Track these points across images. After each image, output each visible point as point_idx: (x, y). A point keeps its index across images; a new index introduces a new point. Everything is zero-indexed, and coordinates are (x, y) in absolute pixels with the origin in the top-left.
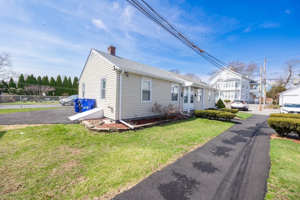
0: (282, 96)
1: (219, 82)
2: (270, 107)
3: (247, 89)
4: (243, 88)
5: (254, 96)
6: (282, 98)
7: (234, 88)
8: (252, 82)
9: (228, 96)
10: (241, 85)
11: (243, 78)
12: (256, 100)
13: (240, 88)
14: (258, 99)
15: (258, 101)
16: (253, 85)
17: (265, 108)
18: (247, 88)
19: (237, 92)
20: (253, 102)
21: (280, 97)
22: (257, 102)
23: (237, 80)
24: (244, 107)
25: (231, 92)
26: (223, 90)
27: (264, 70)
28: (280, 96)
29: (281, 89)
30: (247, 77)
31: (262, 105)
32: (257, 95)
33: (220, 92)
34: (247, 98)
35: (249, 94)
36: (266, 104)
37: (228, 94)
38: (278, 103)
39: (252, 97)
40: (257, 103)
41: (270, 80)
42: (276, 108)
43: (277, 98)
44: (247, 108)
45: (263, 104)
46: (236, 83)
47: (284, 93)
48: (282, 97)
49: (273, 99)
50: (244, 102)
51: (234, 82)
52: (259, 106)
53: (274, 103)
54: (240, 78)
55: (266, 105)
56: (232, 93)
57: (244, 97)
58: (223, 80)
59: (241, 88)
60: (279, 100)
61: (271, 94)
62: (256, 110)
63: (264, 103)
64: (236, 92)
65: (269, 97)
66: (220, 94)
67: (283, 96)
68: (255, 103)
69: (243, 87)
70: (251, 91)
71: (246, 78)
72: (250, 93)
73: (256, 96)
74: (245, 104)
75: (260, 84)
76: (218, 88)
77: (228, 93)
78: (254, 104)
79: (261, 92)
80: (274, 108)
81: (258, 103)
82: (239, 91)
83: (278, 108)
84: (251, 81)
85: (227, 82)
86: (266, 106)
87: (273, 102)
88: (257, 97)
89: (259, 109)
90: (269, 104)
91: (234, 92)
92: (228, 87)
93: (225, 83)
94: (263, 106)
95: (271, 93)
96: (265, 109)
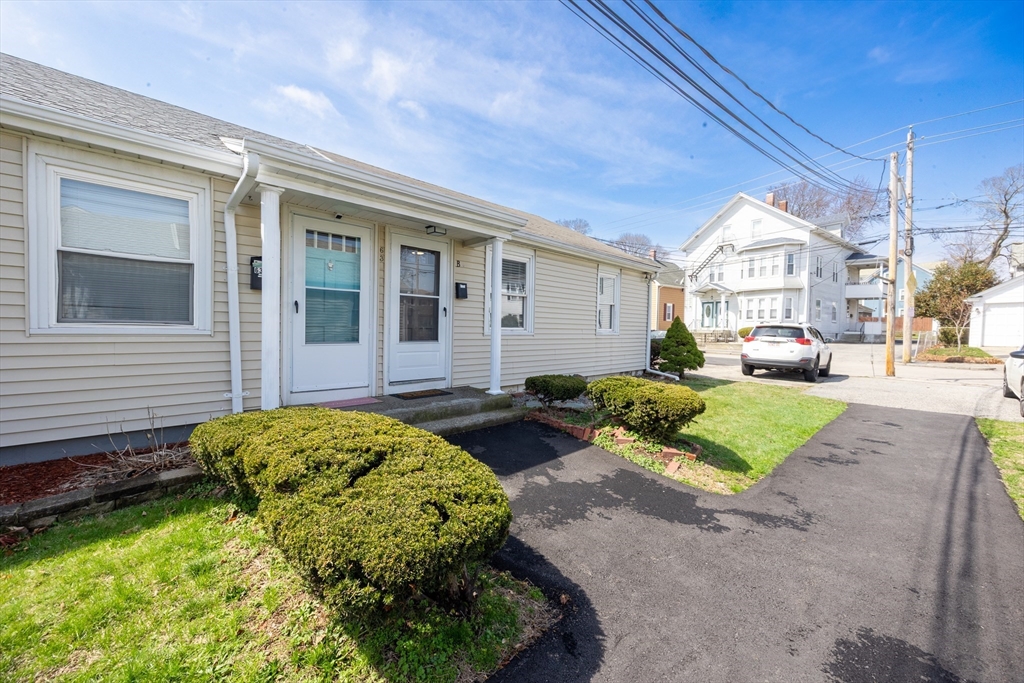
0: (981, 309)
1: (720, 257)
2: (930, 356)
3: (834, 284)
4: (818, 280)
5: (865, 314)
6: (984, 316)
7: (778, 280)
8: (856, 255)
9: (755, 315)
10: (811, 265)
11: (819, 235)
12: (871, 329)
13: (803, 278)
14: (880, 323)
15: (879, 333)
16: (859, 268)
17: (910, 361)
18: (835, 276)
19: (793, 296)
20: (861, 336)
21: (973, 314)
22: (876, 337)
23: (791, 243)
24: (807, 361)
25: (768, 297)
26: (736, 290)
27: (908, 190)
28: (974, 309)
29: (975, 281)
30: (837, 233)
31: (897, 347)
32: (877, 311)
33: (723, 299)
34: (834, 318)
35: (844, 304)
36: (914, 342)
37: (754, 306)
38: (965, 340)
39: (855, 316)
40: (872, 340)
41: (933, 232)
42: (960, 360)
43: (960, 315)
44: (823, 362)
45: (900, 342)
46: (790, 257)
47: (990, 296)
48: (984, 312)
49: (943, 322)
50: (807, 335)
51: (781, 252)
52: (881, 351)
53: (947, 339)
54: (804, 236)
55: (915, 347)
56: (772, 299)
57: (822, 316)
58: (739, 248)
59: (810, 279)
60: (968, 325)
61: (932, 302)
62: (870, 374)
63: (906, 339)
64: (790, 295)
65: (924, 315)
66: (723, 305)
67: (987, 307)
68: (868, 340)
69: (819, 272)
70: (852, 292)
71: (829, 238)
72: (849, 301)
73: (870, 314)
74: (808, 342)
75: (887, 261)
76: (716, 281)
77: (756, 298)
78: (863, 343)
79: (893, 282)
80: (949, 361)
81: (880, 340)
82: (800, 290)
83: (969, 362)
84: (851, 252)
85: (752, 255)
86: (912, 353)
87: (944, 333)
88: (877, 316)
89: (884, 367)
90: (928, 343)
91: (780, 297)
92: (757, 272)
93: (745, 257)
94: (903, 350)
95: (934, 297)
96: (910, 368)
